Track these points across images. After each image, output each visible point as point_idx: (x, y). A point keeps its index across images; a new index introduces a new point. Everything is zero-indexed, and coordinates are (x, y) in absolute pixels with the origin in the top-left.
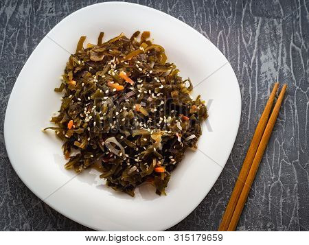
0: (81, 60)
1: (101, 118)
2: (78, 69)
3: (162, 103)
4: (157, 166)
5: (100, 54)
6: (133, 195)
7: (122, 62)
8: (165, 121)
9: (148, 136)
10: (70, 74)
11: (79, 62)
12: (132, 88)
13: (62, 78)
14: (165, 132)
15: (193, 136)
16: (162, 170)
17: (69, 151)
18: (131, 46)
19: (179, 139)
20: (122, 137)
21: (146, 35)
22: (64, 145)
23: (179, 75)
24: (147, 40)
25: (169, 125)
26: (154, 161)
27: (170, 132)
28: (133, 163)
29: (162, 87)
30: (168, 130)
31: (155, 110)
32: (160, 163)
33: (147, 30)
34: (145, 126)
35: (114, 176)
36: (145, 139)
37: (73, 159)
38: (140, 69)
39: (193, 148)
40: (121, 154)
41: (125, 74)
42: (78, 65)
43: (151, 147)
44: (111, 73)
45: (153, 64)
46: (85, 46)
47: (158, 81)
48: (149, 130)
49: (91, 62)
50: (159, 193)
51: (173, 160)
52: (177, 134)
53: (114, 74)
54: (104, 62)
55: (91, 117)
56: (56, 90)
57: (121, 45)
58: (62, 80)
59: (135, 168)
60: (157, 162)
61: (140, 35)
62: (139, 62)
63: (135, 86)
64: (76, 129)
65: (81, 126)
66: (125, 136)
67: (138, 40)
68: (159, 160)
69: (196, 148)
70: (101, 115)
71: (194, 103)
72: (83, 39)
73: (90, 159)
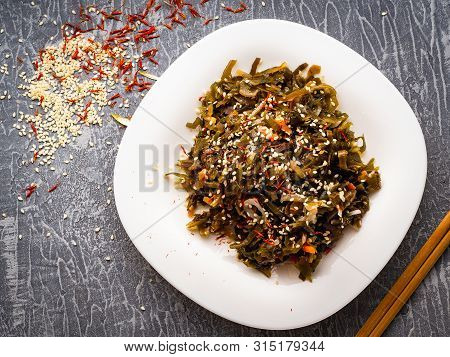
0: (227, 92)
1: (244, 173)
2: (221, 103)
3: (325, 163)
4: (306, 244)
5: (253, 88)
6: (268, 276)
7: (280, 102)
8: (325, 187)
9: (300, 204)
10: (210, 108)
11: (224, 94)
12: (288, 139)
13: (198, 111)
14: (323, 203)
15: (358, 212)
16: (312, 250)
17: (195, 207)
18: (294, 82)
19: (340, 214)
20: (267, 200)
21: (316, 70)
22: (190, 198)
23: (351, 129)
24: (316, 76)
25: (329, 193)
26: (304, 238)
27: (329, 203)
28: (276, 235)
29: (328, 143)
30: (328, 200)
31: (315, 172)
32: (311, 240)
33: (317, 64)
34: (299, 190)
35: (248, 248)
36: (297, 208)
37: (198, 217)
38: (303, 116)
39: (355, 227)
40: (262, 222)
41: (282, 119)
42: (222, 97)
43: (302, 219)
44: (264, 116)
45: (319, 111)
46: (234, 74)
47: (324, 135)
48: (302, 197)
49: (239, 96)
50: (303, 277)
51: (327, 239)
52: (338, 207)
53: (267, 118)
54: (257, 100)
55: (230, 169)
56: (189, 126)
57: (281, 78)
58: (198, 114)
59: (277, 242)
60: (307, 239)
61: (308, 69)
62: (302, 106)
63: (293, 137)
64: (208, 181)
65: (216, 180)
66: (270, 199)
67: (304, 75)
68: (311, 237)
69: (359, 226)
70: (244, 169)
71: (365, 168)
72: (232, 64)
73: (221, 221)
